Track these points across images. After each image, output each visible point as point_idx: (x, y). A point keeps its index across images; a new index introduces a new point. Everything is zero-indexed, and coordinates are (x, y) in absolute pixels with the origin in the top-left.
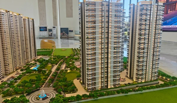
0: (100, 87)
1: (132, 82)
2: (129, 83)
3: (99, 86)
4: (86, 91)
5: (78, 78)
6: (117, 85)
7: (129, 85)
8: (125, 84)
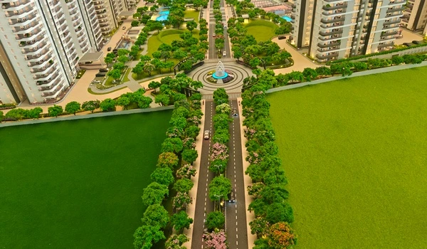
0: (348, 53)
1: (422, 39)
2: (414, 42)
3: (345, 51)
4: (314, 63)
5: (281, 36)
6: (386, 46)
7: (415, 45)
8: (405, 44)
